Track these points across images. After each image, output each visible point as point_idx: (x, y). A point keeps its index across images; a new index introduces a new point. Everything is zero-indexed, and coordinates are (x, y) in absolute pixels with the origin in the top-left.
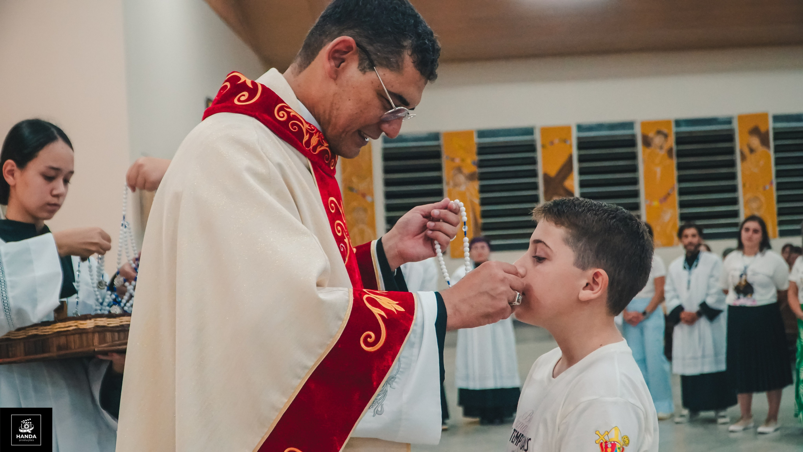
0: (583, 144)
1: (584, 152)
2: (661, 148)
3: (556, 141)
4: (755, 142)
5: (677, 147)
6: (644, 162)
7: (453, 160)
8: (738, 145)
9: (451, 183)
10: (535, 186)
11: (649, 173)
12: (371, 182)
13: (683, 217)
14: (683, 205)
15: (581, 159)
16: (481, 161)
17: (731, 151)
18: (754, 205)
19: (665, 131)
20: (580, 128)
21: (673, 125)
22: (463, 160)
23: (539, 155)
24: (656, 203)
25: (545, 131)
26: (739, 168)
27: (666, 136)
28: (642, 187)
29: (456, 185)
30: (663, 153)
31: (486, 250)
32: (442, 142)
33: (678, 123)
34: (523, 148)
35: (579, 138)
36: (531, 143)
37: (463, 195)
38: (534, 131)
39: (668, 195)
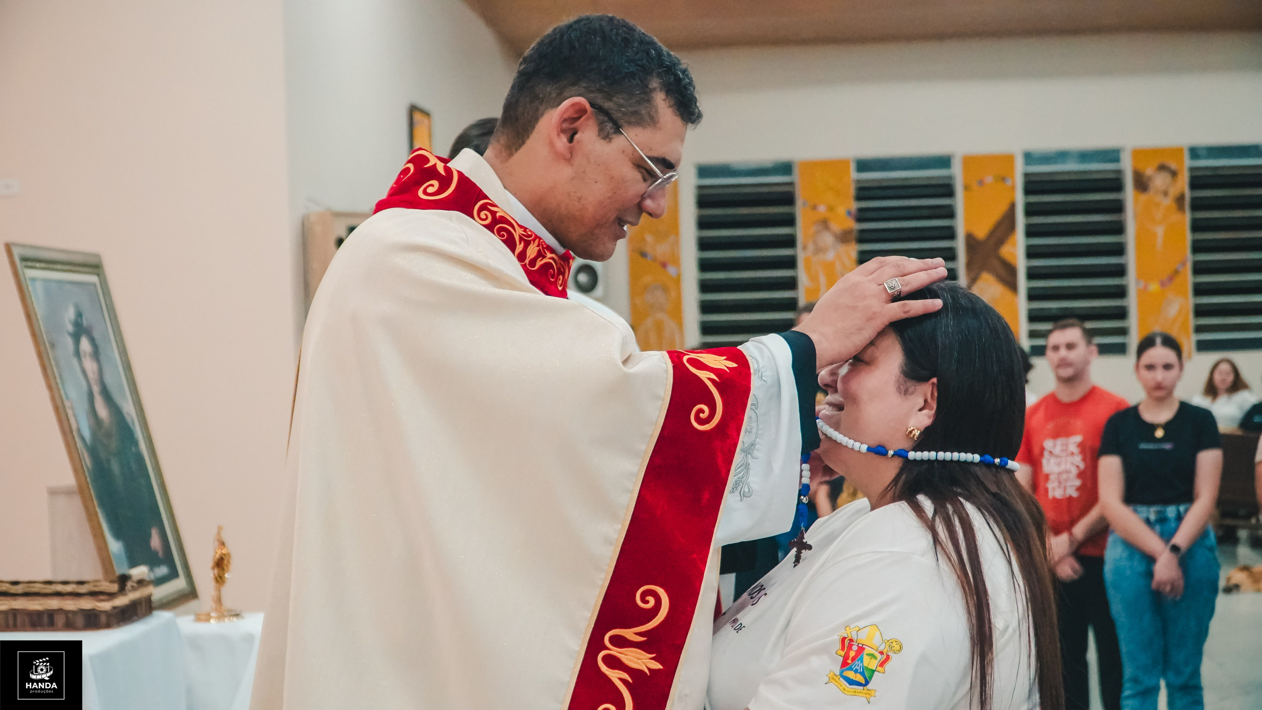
0: (1032, 186)
1: (1034, 199)
2: (1166, 194)
3: (989, 179)
5: (1192, 193)
6: (1136, 216)
9: (811, 247)
10: (950, 255)
11: (1144, 236)
12: (677, 243)
13: (1199, 311)
14: (1199, 290)
15: (1030, 211)
16: (861, 211)
19: (1173, 166)
20: (1029, 157)
21: (1186, 155)
23: (960, 202)
24: (1154, 287)
25: (970, 161)
27: (1174, 174)
28: (1131, 259)
29: (818, 250)
30: (1168, 202)
32: (796, 177)
33: (1195, 152)
34: (932, 191)
35: (1026, 175)
36: (946, 182)
38: (952, 161)
39: (1176, 272)
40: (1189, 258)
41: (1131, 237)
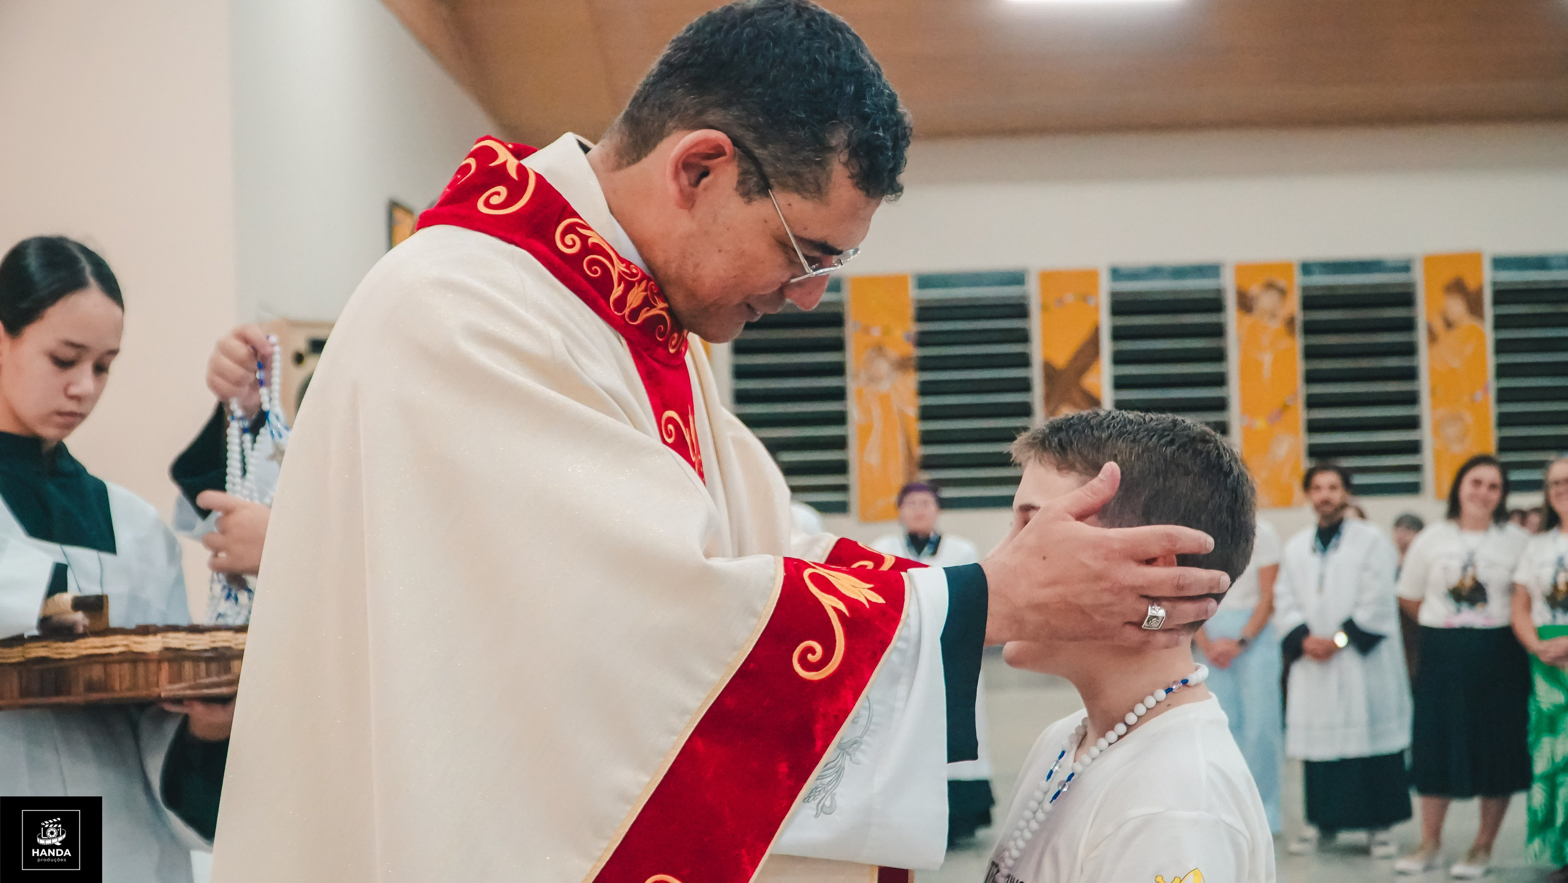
0: (1121, 306)
1: (1122, 321)
2: (1273, 315)
3: (1069, 298)
4: (1457, 308)
5: (1304, 315)
6: (1239, 342)
7: (866, 330)
9: (863, 375)
10: (1024, 386)
11: (1250, 366)
13: (1314, 452)
14: (1313, 427)
15: (1118, 334)
16: (922, 334)
17: (1409, 325)
18: (1452, 431)
19: (1282, 282)
20: (1117, 274)
21: (1297, 271)
22: (886, 331)
23: (1036, 324)
24: (1261, 424)
25: (1049, 278)
26: (1424, 360)
27: (1283, 292)
29: (873, 379)
30: (1277, 325)
31: (932, 506)
32: (846, 295)
33: (1307, 268)
34: (1005, 311)
35: (1114, 294)
36: (1020, 301)
37: (884, 400)
38: (1026, 278)
39: (1286, 407)
40: (1301, 390)
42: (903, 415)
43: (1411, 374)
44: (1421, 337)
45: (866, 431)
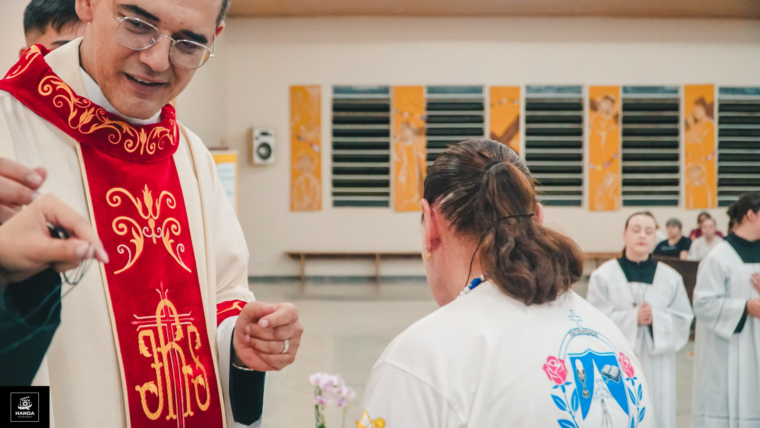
0: (531, 106)
1: (531, 113)
2: (608, 113)
3: (505, 101)
4: (700, 112)
6: (590, 125)
7: (401, 114)
8: (683, 114)
9: (399, 137)
11: (595, 138)
12: (319, 132)
13: (625, 183)
14: (625, 171)
15: (529, 120)
16: (430, 116)
17: (675, 120)
18: (695, 175)
19: (613, 96)
20: (529, 89)
21: (621, 91)
22: (411, 115)
23: (487, 114)
24: (599, 168)
25: (495, 90)
26: (683, 138)
27: (613, 101)
28: (586, 151)
29: (404, 139)
30: (609, 118)
32: (391, 95)
33: (625, 90)
34: (472, 106)
35: (527, 99)
36: (480, 102)
37: (409, 150)
38: (483, 90)
39: (612, 160)
40: (620, 152)
41: (586, 138)
42: (418, 158)
43: (675, 145)
44: (682, 126)
45: (399, 166)
